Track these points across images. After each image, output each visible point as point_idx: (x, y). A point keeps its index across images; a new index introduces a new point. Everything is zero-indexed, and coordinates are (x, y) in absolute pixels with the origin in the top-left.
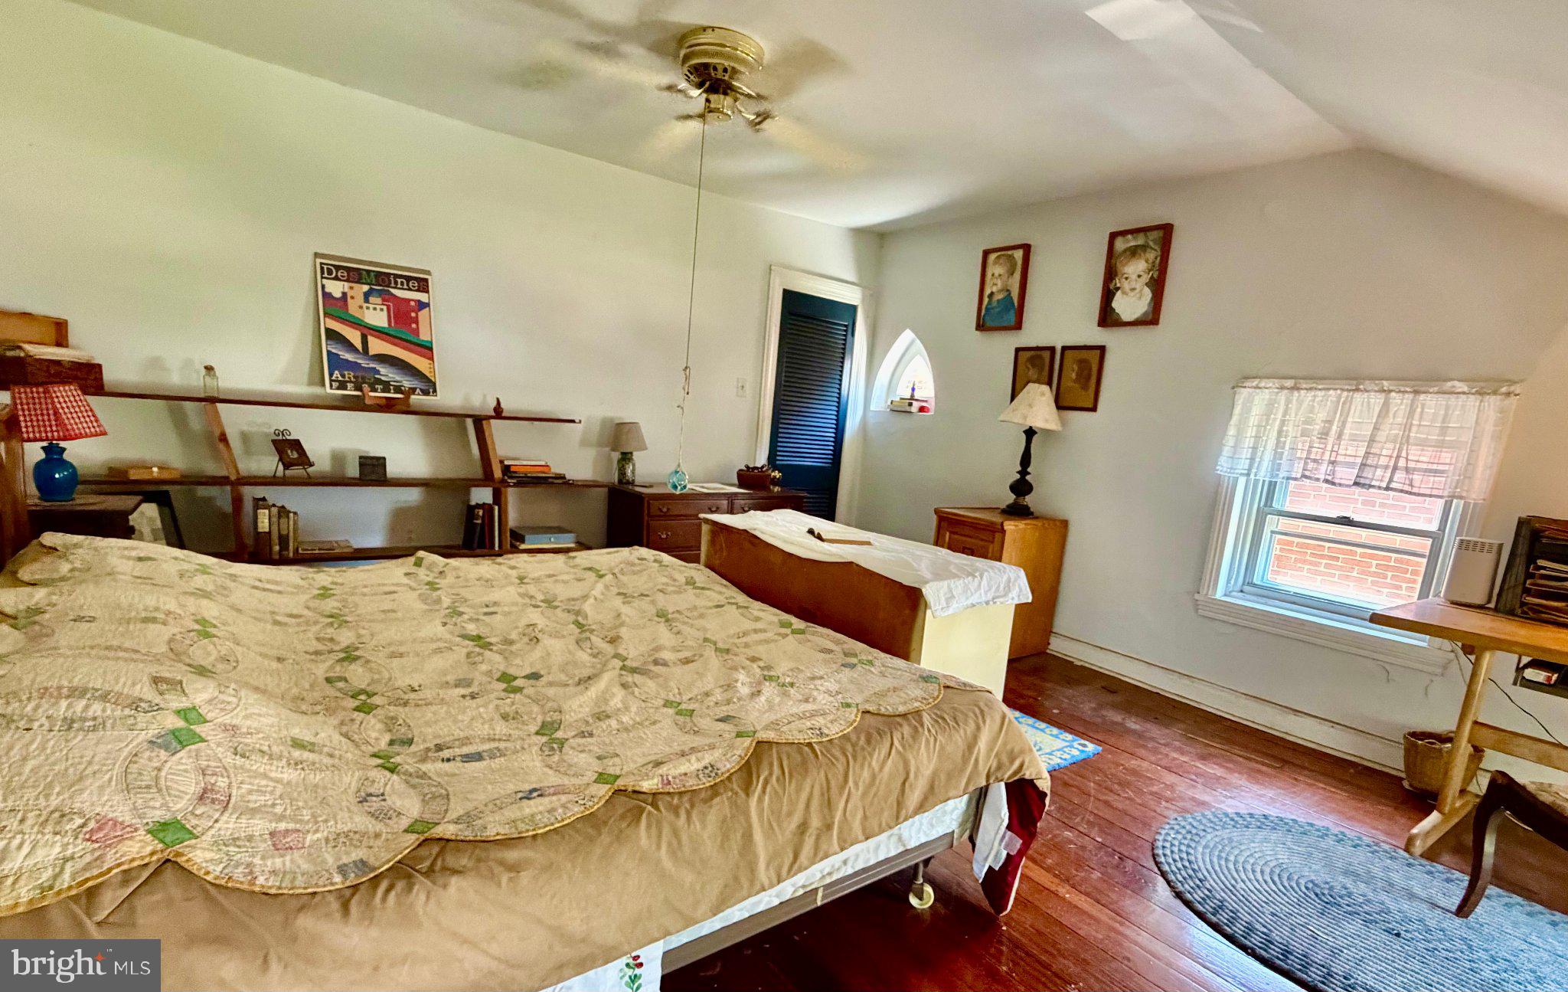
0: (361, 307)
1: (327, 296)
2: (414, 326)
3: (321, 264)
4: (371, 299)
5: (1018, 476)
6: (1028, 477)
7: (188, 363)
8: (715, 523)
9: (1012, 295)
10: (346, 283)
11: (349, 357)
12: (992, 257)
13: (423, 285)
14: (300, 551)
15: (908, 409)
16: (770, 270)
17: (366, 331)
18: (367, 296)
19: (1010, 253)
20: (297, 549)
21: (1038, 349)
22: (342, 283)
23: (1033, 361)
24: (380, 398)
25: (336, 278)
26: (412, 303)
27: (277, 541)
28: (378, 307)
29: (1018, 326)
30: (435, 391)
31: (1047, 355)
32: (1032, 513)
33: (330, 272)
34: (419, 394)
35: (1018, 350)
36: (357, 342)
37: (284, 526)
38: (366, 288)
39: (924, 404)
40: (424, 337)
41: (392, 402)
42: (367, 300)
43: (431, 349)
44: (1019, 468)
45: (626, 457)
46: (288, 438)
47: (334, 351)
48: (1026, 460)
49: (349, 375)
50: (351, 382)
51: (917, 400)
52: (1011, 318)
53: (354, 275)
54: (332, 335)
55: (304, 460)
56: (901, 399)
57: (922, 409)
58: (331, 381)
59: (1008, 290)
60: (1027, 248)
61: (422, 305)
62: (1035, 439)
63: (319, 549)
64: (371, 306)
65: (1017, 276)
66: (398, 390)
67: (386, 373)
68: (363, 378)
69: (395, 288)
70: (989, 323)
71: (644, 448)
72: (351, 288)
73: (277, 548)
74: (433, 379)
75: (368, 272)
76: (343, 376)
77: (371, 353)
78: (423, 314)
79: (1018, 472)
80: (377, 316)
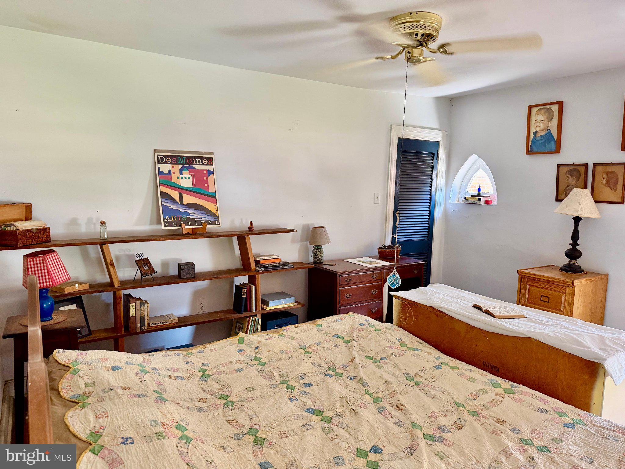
0: (178, 178)
1: (161, 173)
2: (206, 185)
3: (158, 155)
4: (184, 173)
5: (571, 247)
6: (577, 247)
7: (90, 220)
8: (404, 299)
9: (552, 132)
10: (170, 165)
11: (174, 207)
12: (534, 110)
13: (209, 160)
14: (150, 325)
15: (478, 202)
16: (391, 128)
17: (181, 191)
18: (181, 171)
19: (548, 107)
20: (149, 324)
21: (574, 165)
22: (168, 165)
23: (571, 173)
24: (190, 228)
25: (166, 163)
26: (205, 172)
27: (139, 322)
28: (187, 176)
29: (558, 150)
30: (218, 221)
31: (582, 169)
32: (583, 271)
33: (162, 160)
34: (210, 225)
35: (559, 166)
36: (177, 197)
37: (142, 311)
38: (181, 166)
39: (488, 199)
40: (211, 190)
41: (196, 231)
42: (181, 174)
43: (215, 197)
44: (571, 242)
45: (318, 248)
46: (143, 258)
47: (165, 204)
48: (575, 236)
49: (173, 217)
50: (174, 221)
51: (483, 197)
52: (553, 146)
53: (174, 159)
54: (164, 195)
55: (151, 270)
56: (472, 196)
57: (487, 202)
58: (164, 222)
59: (548, 130)
60: (561, 104)
61: (210, 173)
62: (581, 222)
63: (160, 323)
64: (183, 176)
65: (555, 121)
66: (200, 223)
67: (193, 214)
68: (181, 218)
69: (196, 164)
70: (535, 149)
71: (328, 242)
72: (173, 167)
73: (139, 325)
74: (217, 215)
75: (181, 157)
76: (171, 219)
77: (184, 204)
78: (210, 178)
79: (570, 244)
80: (186, 182)
